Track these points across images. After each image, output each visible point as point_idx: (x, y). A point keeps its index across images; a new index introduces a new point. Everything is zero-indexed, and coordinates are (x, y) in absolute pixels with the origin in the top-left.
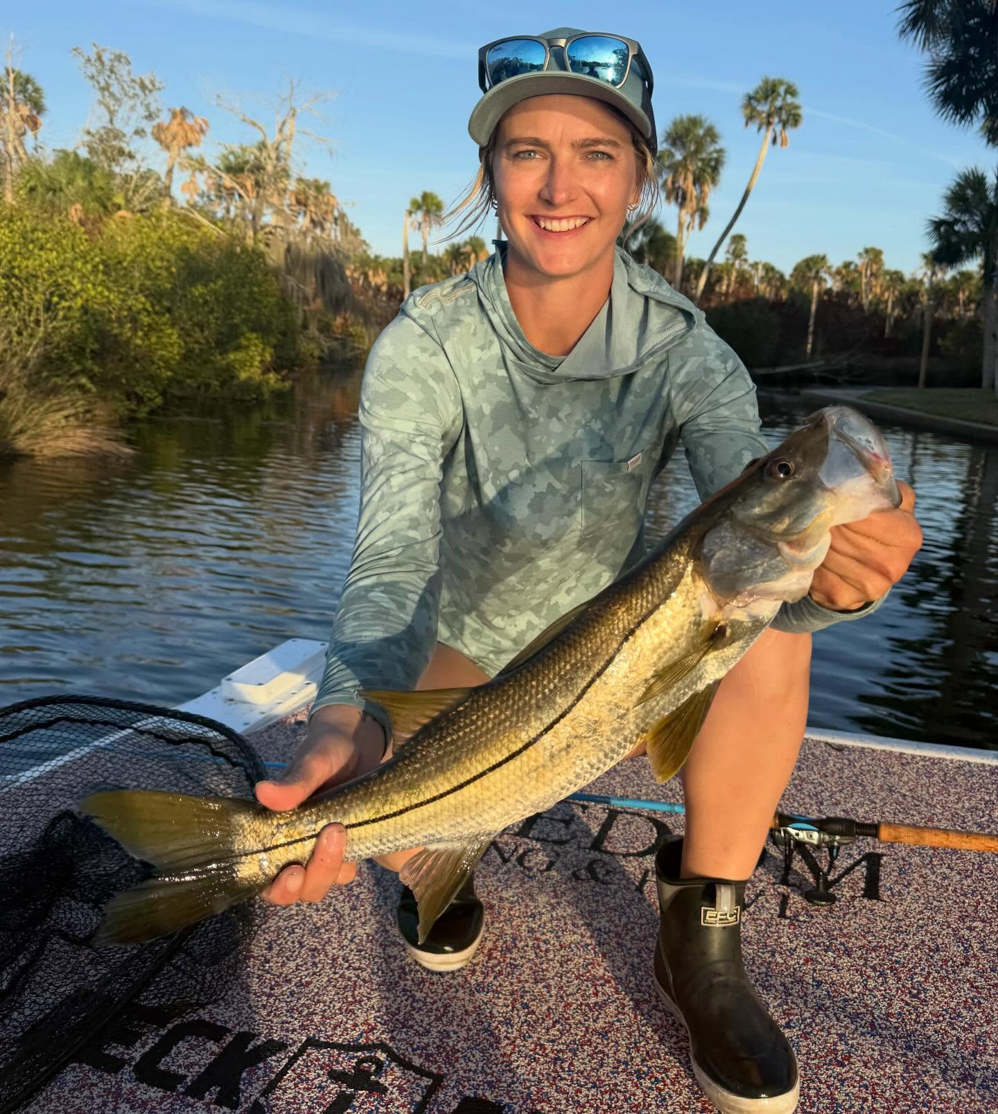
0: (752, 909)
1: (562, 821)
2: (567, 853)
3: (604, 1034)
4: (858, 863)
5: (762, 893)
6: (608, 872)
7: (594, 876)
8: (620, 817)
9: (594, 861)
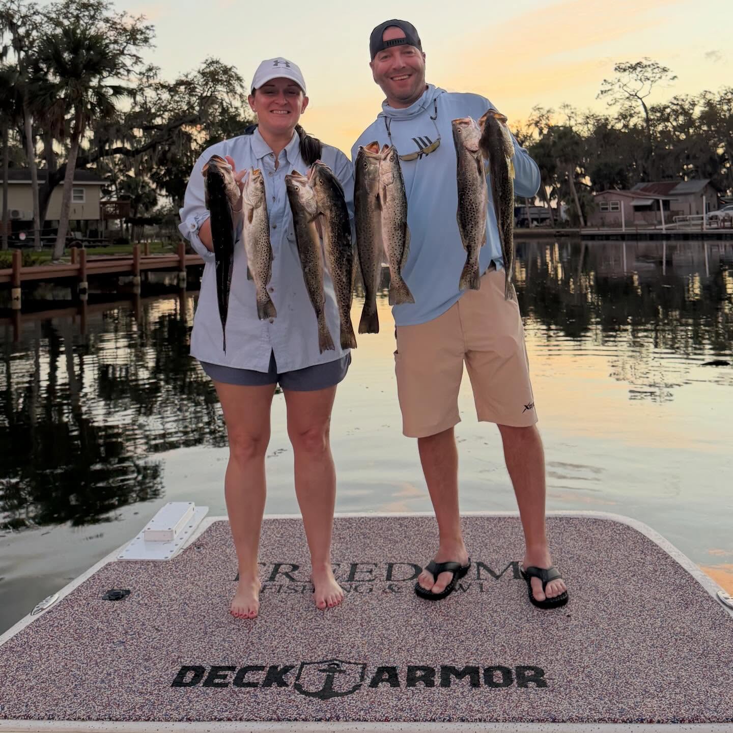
0: (468, 591)
1: (367, 572)
2: (376, 584)
3: (424, 640)
4: (509, 566)
5: (470, 584)
6: (399, 589)
7: (393, 590)
8: (394, 566)
9: (391, 585)
